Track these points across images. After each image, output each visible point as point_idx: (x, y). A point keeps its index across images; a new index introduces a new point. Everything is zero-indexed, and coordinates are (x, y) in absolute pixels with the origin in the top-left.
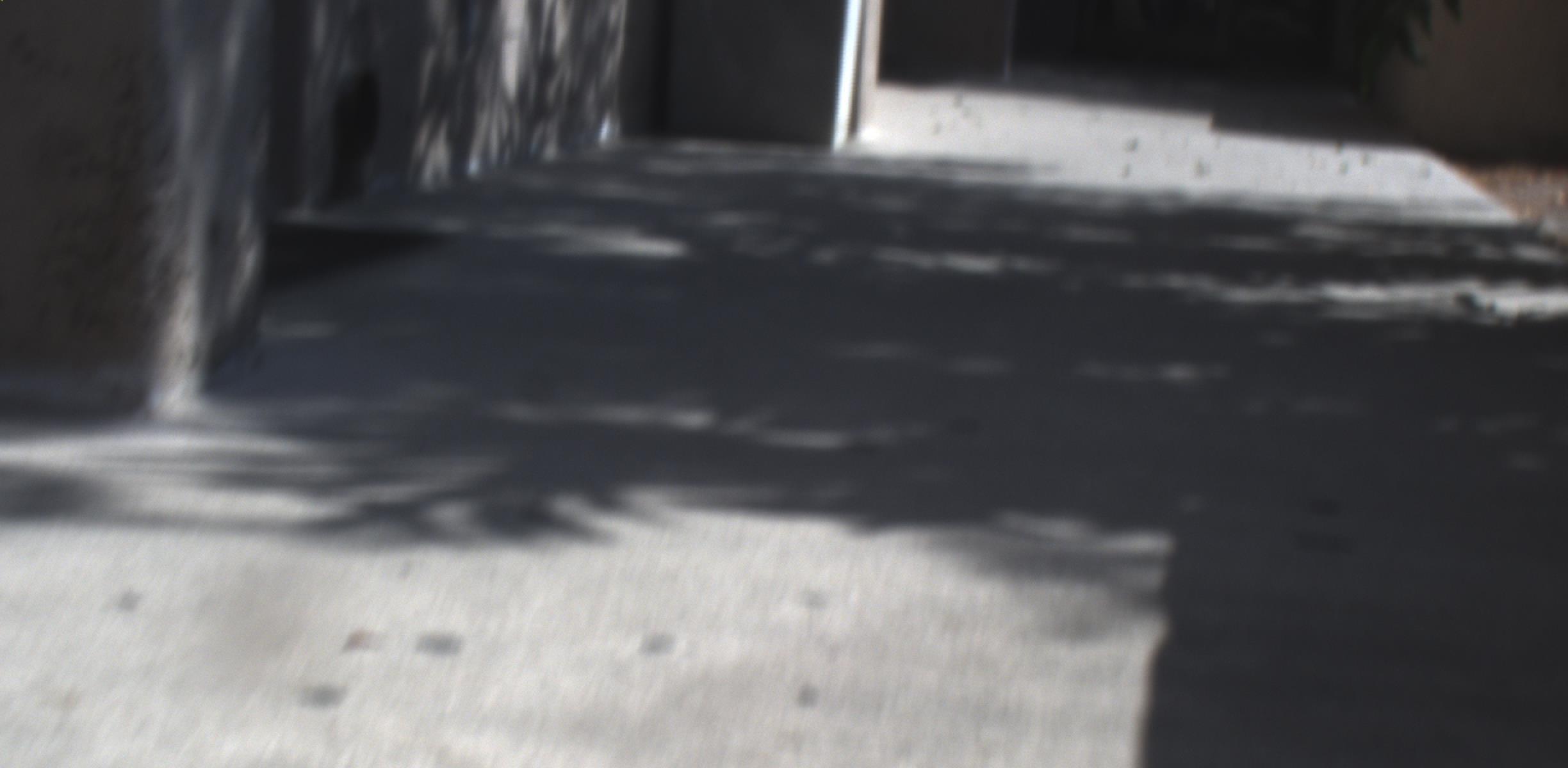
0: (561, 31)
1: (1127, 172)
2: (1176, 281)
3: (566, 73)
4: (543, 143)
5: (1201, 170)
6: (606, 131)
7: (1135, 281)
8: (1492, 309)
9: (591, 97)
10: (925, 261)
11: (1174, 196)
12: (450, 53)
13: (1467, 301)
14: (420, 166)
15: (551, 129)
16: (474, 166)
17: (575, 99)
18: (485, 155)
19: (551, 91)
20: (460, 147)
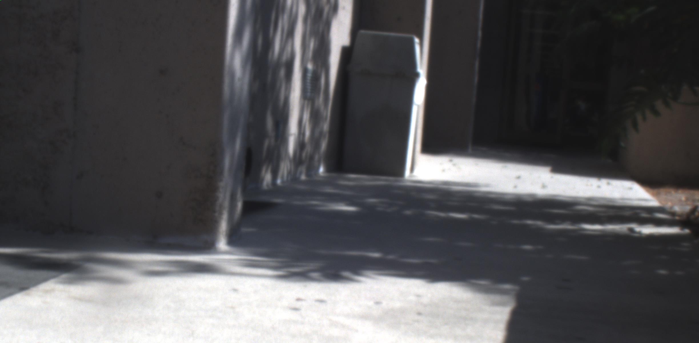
0: (308, 133)
1: (515, 187)
2: (529, 222)
3: (308, 149)
4: (301, 173)
5: (544, 186)
6: (322, 170)
7: (516, 222)
8: (640, 233)
9: (316, 157)
10: (442, 214)
11: (532, 195)
12: (273, 140)
13: (631, 230)
14: (262, 180)
15: (303, 169)
16: (279, 182)
17: (311, 158)
18: (282, 178)
19: (304, 155)
20: (275, 174)
